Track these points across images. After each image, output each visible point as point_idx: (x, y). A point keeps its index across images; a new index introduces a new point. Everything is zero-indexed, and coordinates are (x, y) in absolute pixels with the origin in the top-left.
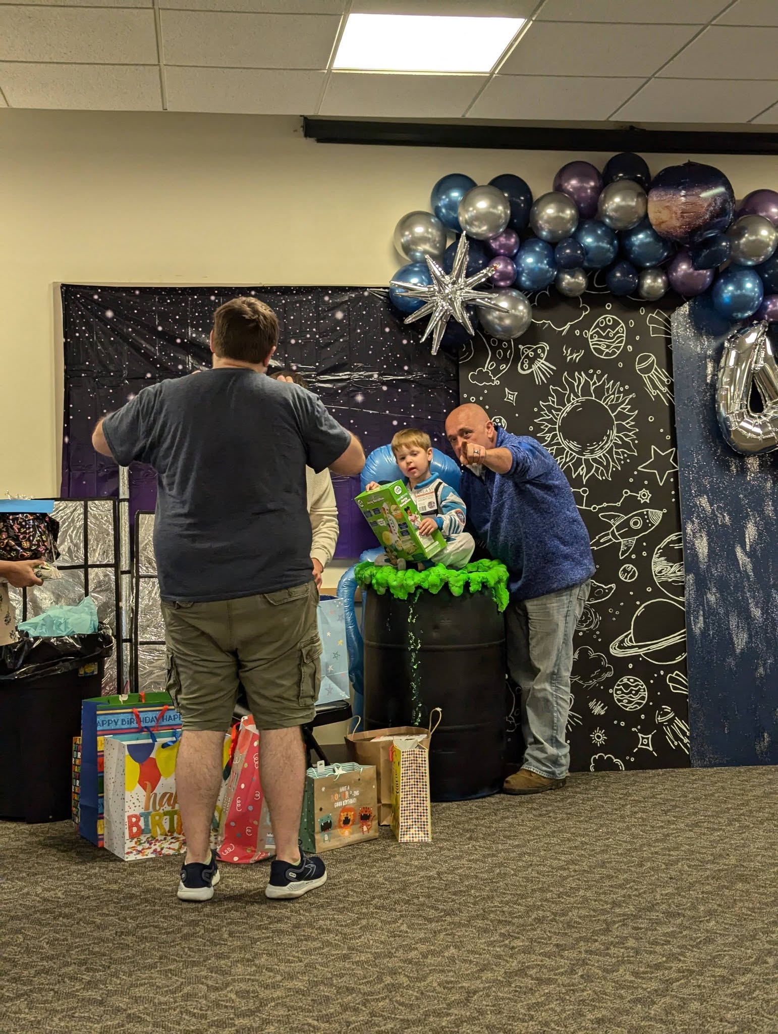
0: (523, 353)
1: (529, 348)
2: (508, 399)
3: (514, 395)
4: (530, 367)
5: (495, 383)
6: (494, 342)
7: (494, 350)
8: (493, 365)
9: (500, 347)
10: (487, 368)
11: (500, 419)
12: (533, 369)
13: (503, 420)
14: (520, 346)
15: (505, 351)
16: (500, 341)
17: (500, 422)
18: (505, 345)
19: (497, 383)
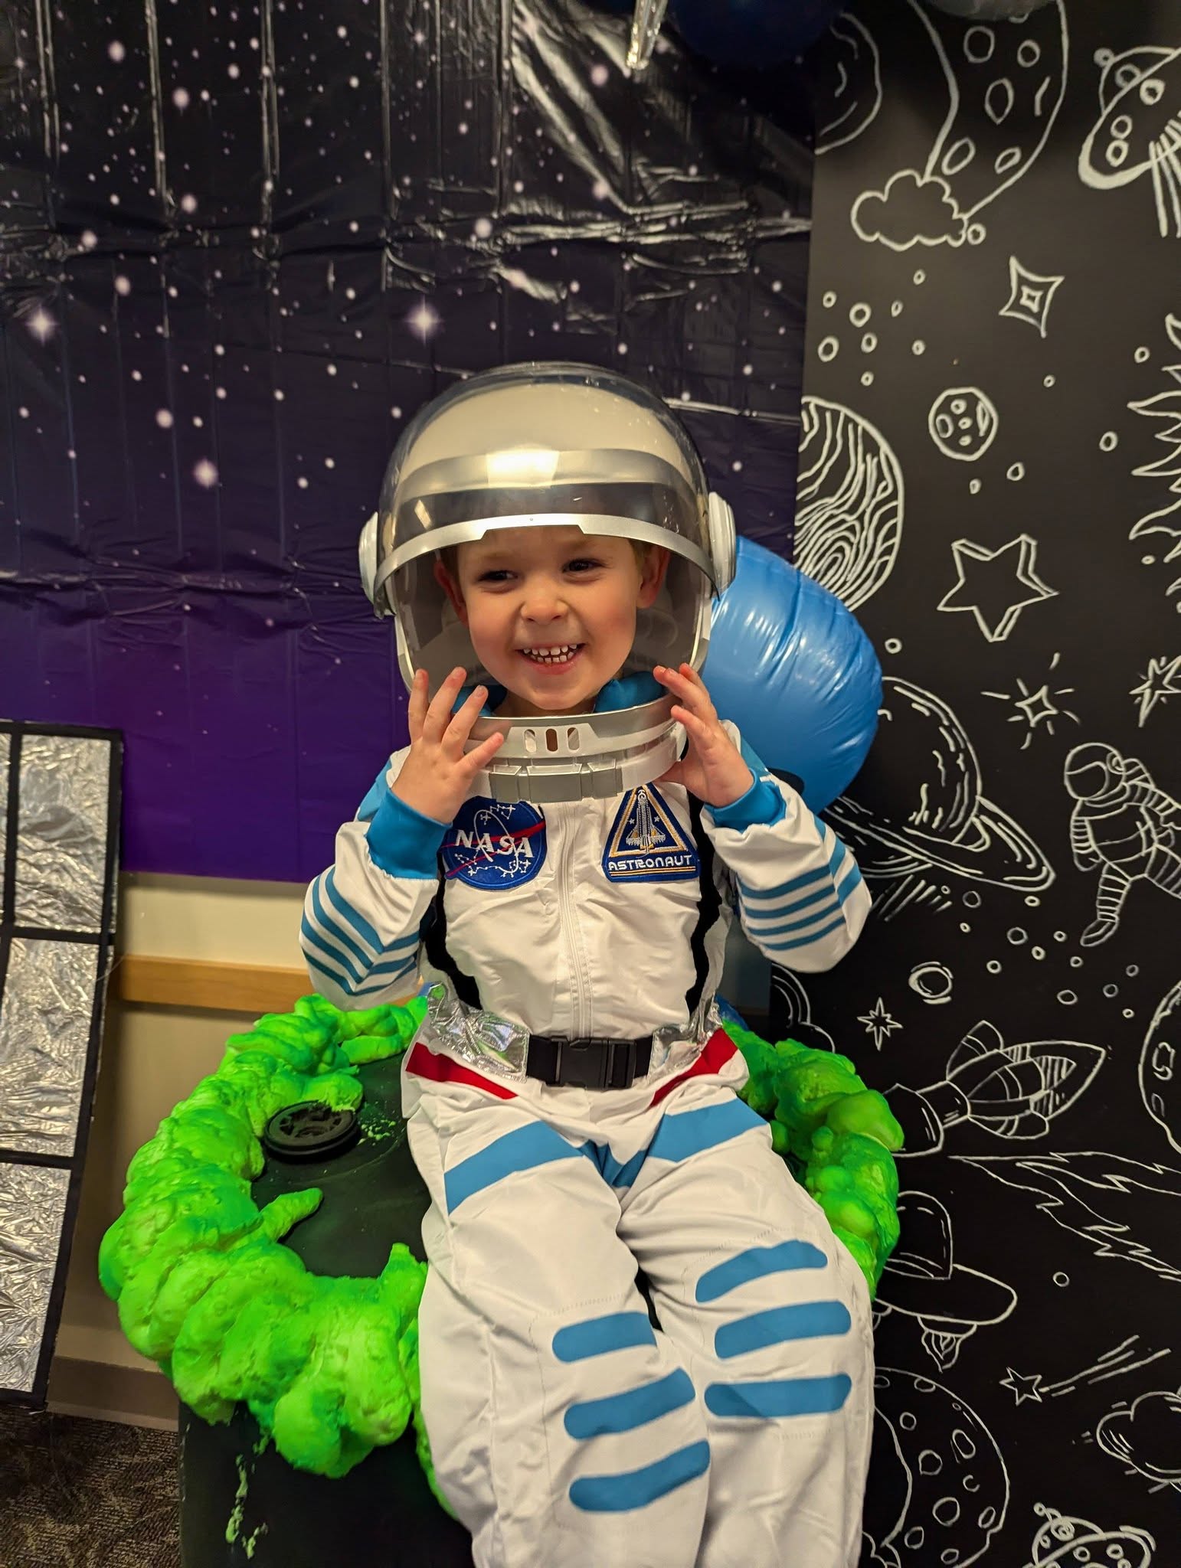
0: (1112, 88)
1: (1144, 62)
2: (1017, 306)
3: (1045, 287)
4: (1139, 154)
5: (966, 234)
6: (979, 44)
7: (973, 83)
8: (963, 152)
9: (1003, 63)
10: (937, 170)
11: (973, 402)
12: (1152, 164)
13: (985, 404)
14: (1100, 55)
15: (1026, 84)
16: (1009, 34)
17: (971, 412)
18: (1029, 54)
19: (973, 234)
